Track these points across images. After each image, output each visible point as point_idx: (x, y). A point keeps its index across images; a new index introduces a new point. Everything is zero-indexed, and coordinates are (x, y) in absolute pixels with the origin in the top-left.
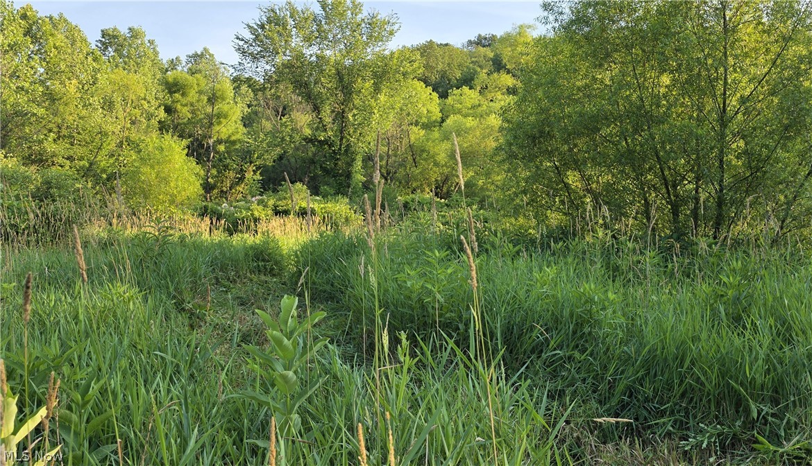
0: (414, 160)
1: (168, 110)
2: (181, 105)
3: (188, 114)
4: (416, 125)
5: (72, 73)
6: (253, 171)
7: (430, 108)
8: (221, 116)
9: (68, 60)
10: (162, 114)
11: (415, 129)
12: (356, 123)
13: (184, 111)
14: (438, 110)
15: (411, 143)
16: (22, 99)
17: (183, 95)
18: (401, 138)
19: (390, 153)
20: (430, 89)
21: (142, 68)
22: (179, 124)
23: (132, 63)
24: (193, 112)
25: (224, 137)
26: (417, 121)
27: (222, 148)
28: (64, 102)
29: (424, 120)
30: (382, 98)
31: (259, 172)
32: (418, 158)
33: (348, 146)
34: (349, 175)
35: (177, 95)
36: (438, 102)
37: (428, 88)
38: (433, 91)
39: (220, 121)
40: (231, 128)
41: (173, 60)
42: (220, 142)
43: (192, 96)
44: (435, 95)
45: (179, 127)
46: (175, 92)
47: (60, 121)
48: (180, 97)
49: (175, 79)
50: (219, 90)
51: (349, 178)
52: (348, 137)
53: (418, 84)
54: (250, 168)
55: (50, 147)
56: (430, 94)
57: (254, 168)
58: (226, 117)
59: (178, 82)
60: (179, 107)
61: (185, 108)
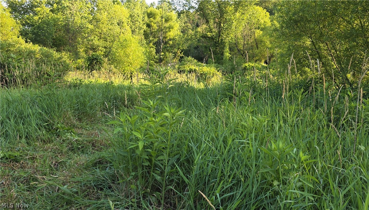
0: (257, 46)
1: (149, 26)
2: (154, 23)
3: (157, 27)
4: (258, 29)
5: (105, 9)
6: (180, 52)
7: (265, 20)
8: (170, 28)
9: (103, 3)
10: (145, 27)
11: (258, 31)
12: (225, 28)
13: (155, 26)
14: (269, 21)
15: (256, 38)
16: (84, 21)
17: (154, 18)
18: (251, 35)
19: (245, 43)
20: (265, 10)
21: (136, 7)
22: (153, 32)
23: (132, 5)
24: (159, 26)
25: (172, 37)
26: (258, 27)
27: (171, 42)
28: (102, 22)
29: (262, 26)
30: (238, 14)
31: (182, 53)
32: (259, 45)
33: (222, 40)
34: (222, 54)
35: (151, 19)
36: (269, 17)
37: (264, 10)
38: (267, 12)
39: (170, 30)
40: (175, 33)
41: (152, 3)
42: (170, 40)
43: (158, 18)
44: (268, 14)
45: (153, 33)
46: (151, 17)
47: (100, 31)
48: (153, 19)
49: (151, 11)
50: (170, 16)
51: (222, 55)
52: (222, 35)
53: (260, 8)
54: (179, 51)
55: (96, 42)
56: (266, 13)
57: (180, 51)
58: (172, 28)
59: (152, 13)
60: (153, 24)
61: (155, 24)
